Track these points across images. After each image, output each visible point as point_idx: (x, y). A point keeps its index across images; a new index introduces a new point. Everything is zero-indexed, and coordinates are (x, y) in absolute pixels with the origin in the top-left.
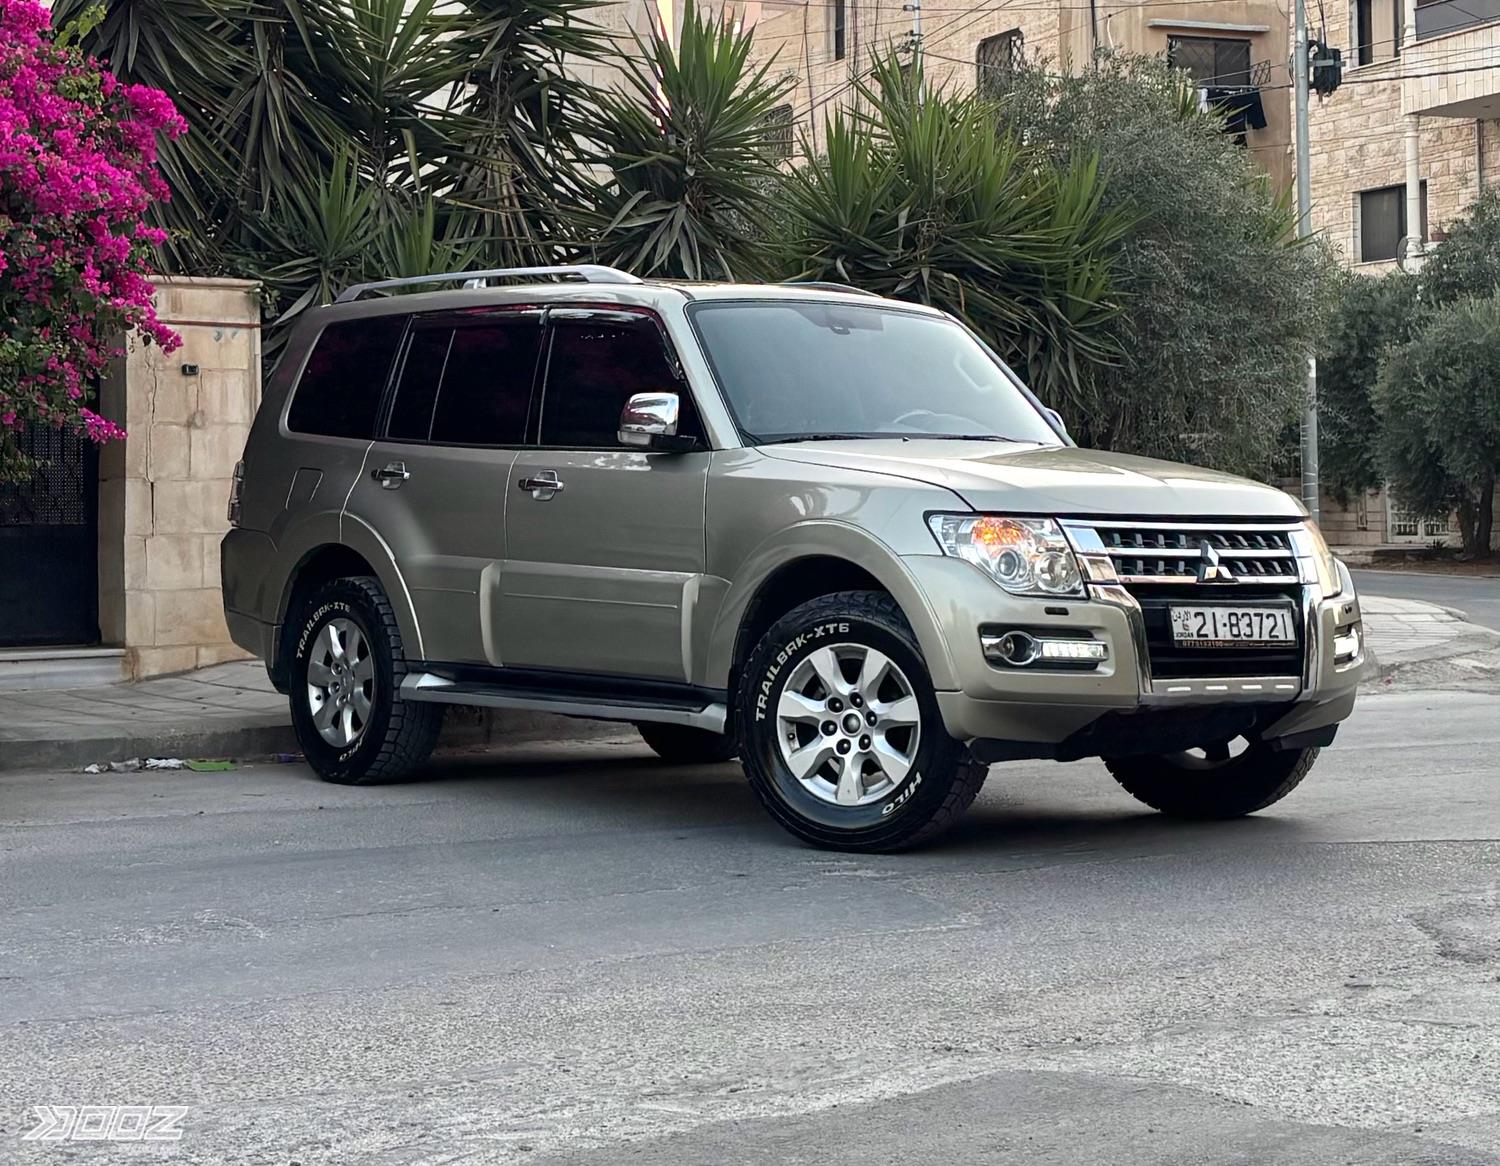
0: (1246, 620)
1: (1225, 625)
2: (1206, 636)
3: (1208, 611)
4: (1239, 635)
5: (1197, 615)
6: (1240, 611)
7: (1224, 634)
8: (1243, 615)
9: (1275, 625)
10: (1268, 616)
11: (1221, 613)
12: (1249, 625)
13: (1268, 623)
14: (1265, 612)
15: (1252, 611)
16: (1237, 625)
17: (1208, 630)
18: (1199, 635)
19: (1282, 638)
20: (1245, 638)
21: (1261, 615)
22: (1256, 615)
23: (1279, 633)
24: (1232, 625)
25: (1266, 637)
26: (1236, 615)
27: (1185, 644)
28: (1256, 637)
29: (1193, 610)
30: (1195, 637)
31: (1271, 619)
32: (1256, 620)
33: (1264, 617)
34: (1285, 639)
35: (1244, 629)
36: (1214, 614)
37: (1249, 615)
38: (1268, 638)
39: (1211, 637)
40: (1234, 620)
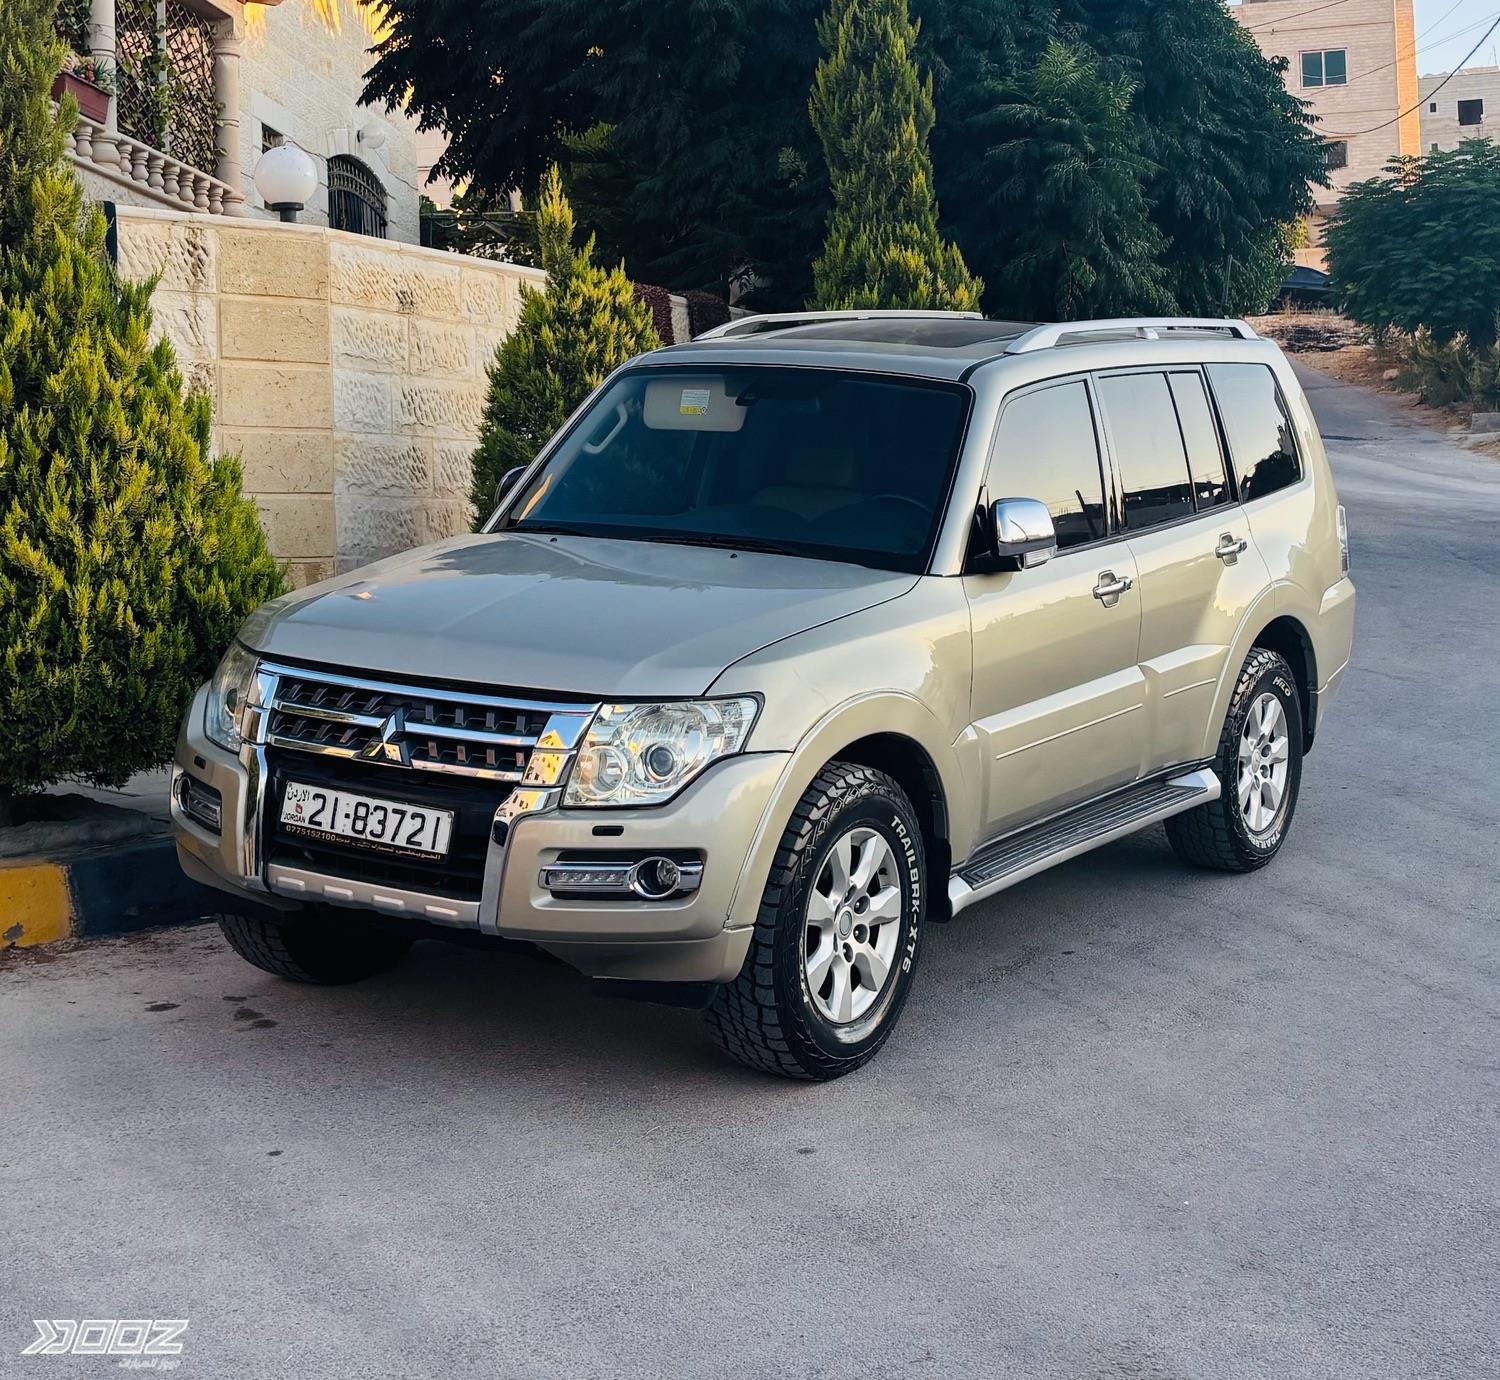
0: (380, 815)
1: (347, 816)
2: (319, 824)
3: (330, 794)
4: (362, 832)
5: (317, 796)
6: (373, 803)
7: (344, 827)
8: (377, 808)
9: (421, 829)
10: (414, 816)
11: (348, 801)
12: (382, 822)
13: (409, 826)
14: (410, 809)
15: (390, 805)
16: (365, 819)
17: (325, 818)
18: (311, 821)
19: (426, 846)
20: (370, 838)
21: (403, 813)
22: (395, 811)
23: (425, 841)
24: (357, 818)
25: (401, 841)
26: (367, 806)
27: (288, 828)
28: (386, 839)
29: (313, 790)
30: (306, 824)
31: (419, 821)
32: (393, 819)
33: (408, 817)
34: (430, 850)
35: (373, 824)
36: (336, 800)
37: (384, 809)
38: (403, 843)
39: (326, 827)
40: (362, 811)
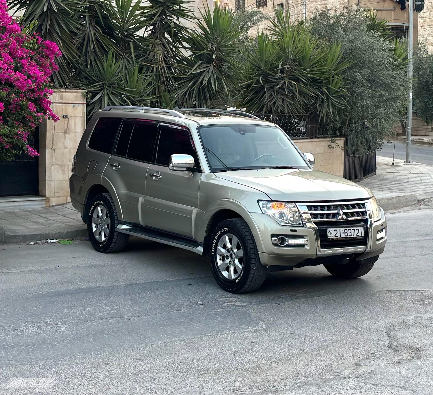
0: (350, 231)
1: (343, 233)
3: (338, 229)
4: (347, 236)
6: (348, 229)
7: (343, 236)
8: (349, 230)
9: (359, 232)
10: (356, 230)
11: (342, 230)
12: (351, 233)
13: (356, 232)
14: (355, 228)
15: (351, 228)
16: (347, 233)
17: (338, 235)
18: (335, 236)
20: (349, 237)
22: (353, 229)
23: (360, 234)
24: (345, 233)
25: (355, 236)
26: (347, 230)
27: (331, 239)
28: (352, 236)
29: (334, 229)
30: (334, 237)
31: (357, 230)
32: (353, 231)
33: (355, 230)
34: (361, 236)
35: (349, 234)
36: (340, 230)
37: (351, 230)
38: (356, 236)
39: (339, 237)
40: (346, 231)
